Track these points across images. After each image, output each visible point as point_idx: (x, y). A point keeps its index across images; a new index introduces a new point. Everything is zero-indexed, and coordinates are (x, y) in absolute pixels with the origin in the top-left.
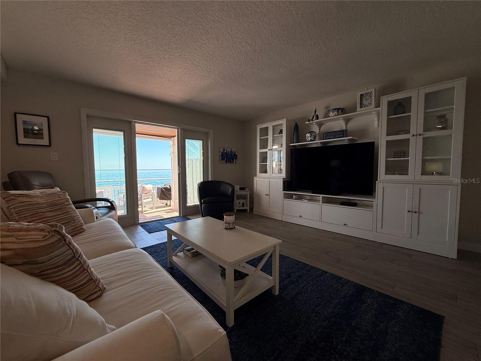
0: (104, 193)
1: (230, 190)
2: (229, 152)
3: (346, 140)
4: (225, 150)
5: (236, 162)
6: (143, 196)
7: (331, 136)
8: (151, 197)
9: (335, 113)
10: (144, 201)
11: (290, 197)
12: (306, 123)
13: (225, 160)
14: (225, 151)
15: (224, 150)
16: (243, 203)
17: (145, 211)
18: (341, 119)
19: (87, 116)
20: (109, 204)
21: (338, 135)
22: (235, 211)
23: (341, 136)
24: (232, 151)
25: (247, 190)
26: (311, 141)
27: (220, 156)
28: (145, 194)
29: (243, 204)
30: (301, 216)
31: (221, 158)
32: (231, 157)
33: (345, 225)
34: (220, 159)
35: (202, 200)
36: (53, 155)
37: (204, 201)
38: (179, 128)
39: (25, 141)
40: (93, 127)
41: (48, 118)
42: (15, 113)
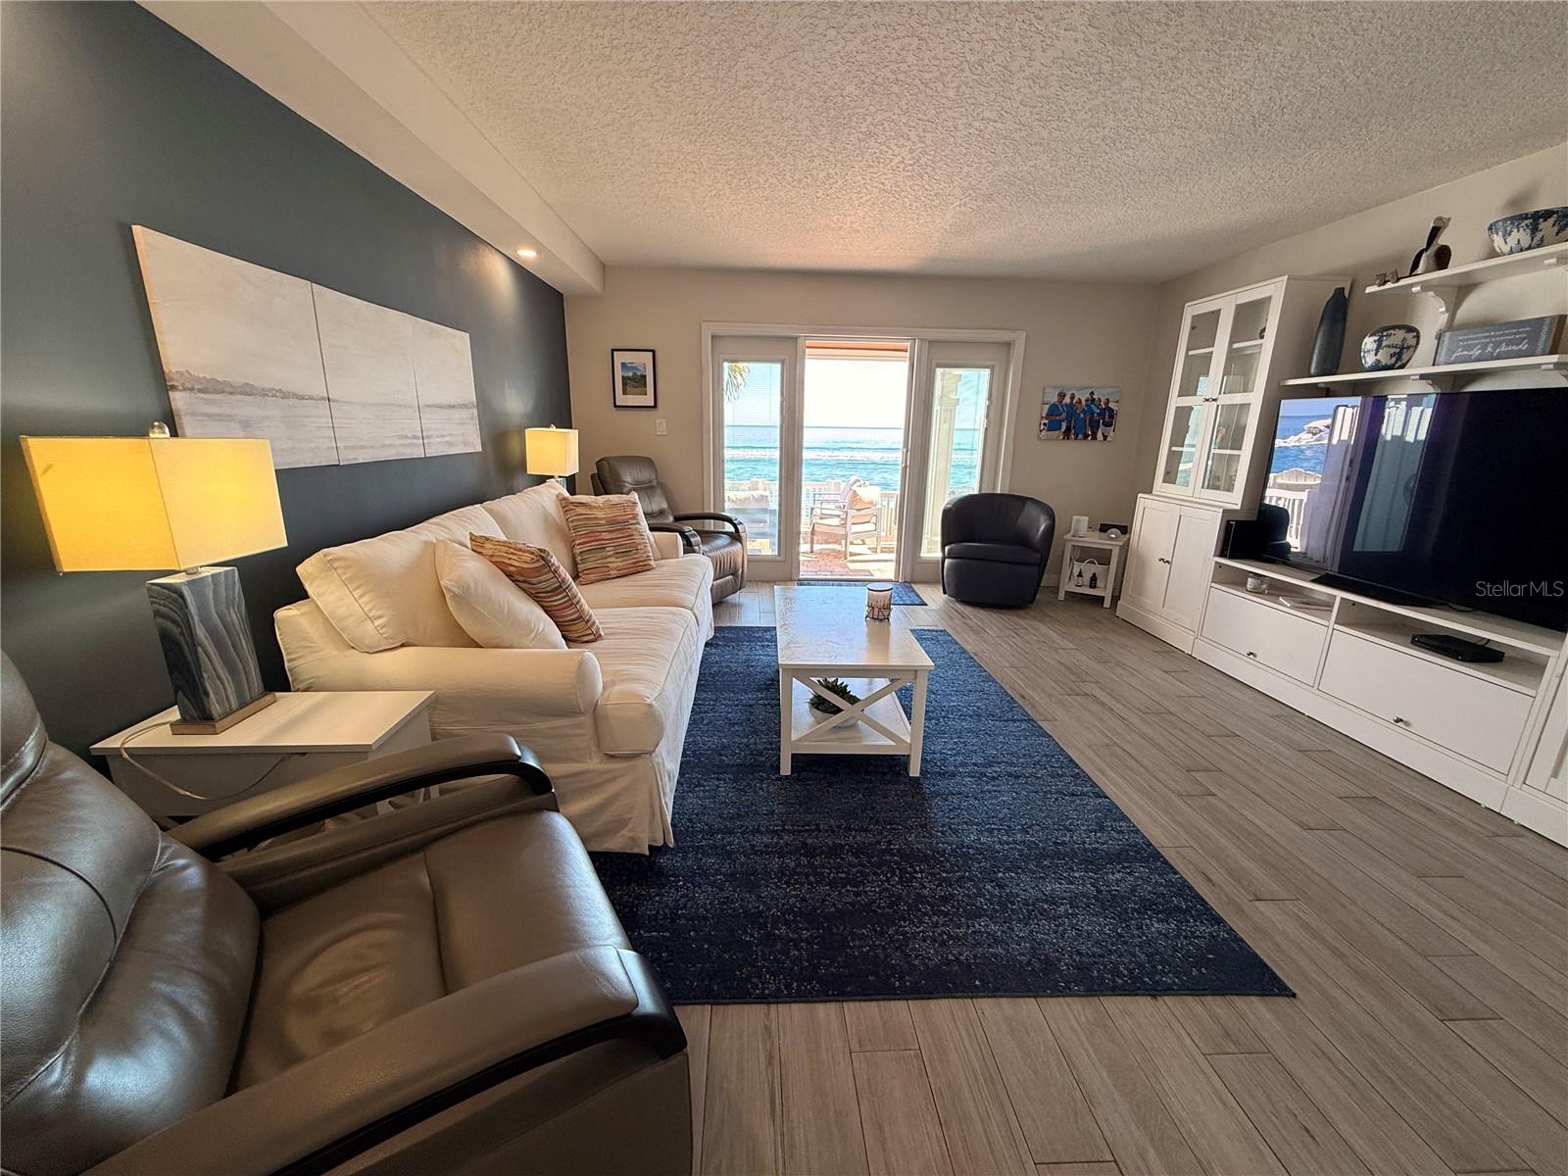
0: (769, 498)
1: (1042, 528)
2: (1084, 403)
3: (1543, 367)
4: (1064, 396)
5: (1105, 438)
6: (849, 517)
7: (1470, 348)
8: (874, 520)
9: (1520, 235)
10: (855, 528)
11: (1238, 581)
12: (1369, 290)
13: (1063, 428)
14: (1067, 400)
15: (1062, 396)
16: (1094, 574)
17: (852, 555)
18: (1546, 262)
19: (712, 336)
20: (732, 529)
21: (1509, 343)
22: (1061, 596)
23: (1524, 346)
24: (1094, 399)
25: (1113, 536)
26: (1377, 367)
27: (1042, 417)
28: (858, 510)
29: (1094, 579)
30: (1255, 656)
31: (1045, 424)
32: (1088, 419)
33: (1400, 724)
34: (1042, 427)
35: (947, 548)
36: (659, 424)
37: (949, 550)
38: (915, 339)
39: (624, 400)
40: (725, 361)
41: (653, 352)
42: (612, 350)
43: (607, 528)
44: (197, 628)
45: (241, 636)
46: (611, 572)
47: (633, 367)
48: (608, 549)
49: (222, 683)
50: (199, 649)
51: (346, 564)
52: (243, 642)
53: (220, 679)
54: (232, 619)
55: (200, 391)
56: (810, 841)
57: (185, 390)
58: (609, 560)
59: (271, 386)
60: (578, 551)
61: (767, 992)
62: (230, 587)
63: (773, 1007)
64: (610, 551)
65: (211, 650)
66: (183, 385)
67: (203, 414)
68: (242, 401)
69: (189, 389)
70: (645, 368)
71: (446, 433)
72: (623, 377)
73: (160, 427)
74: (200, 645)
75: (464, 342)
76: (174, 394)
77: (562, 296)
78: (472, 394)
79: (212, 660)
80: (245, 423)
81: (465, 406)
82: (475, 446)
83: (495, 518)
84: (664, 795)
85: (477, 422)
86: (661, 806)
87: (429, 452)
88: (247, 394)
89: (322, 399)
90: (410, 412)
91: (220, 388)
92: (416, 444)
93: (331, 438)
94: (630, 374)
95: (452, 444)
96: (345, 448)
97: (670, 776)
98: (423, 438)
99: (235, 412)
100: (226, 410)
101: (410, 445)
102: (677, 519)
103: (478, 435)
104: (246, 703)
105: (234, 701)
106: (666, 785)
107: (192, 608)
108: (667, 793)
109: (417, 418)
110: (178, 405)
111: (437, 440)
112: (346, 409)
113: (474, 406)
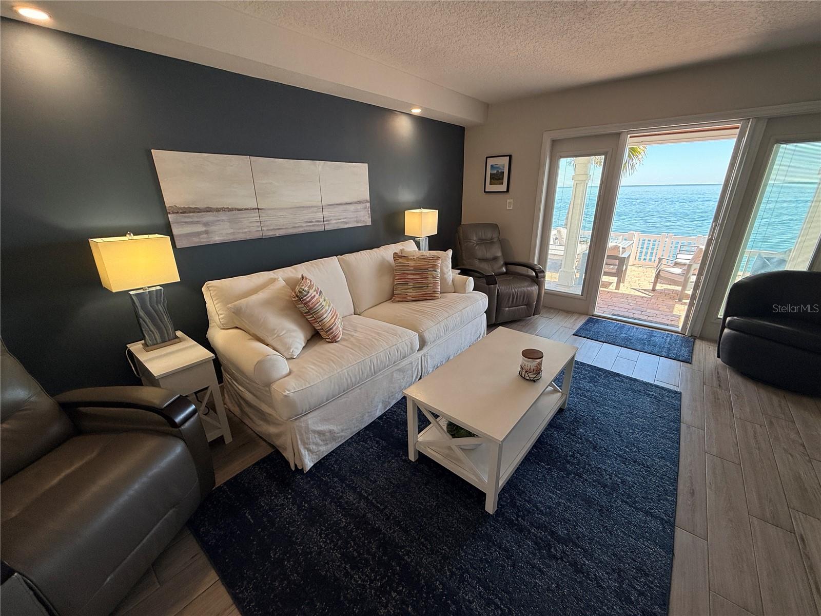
19: (551, 141)
20: (534, 275)
35: (728, 319)
36: (509, 203)
37: (729, 321)
38: (749, 119)
39: (490, 188)
40: (561, 157)
41: (510, 156)
42: (487, 158)
43: (413, 272)
44: (140, 311)
45: (164, 315)
46: (408, 298)
47: (497, 168)
48: (409, 284)
49: (153, 333)
50: (141, 319)
51: (215, 289)
52: (165, 317)
53: (151, 331)
54: (159, 308)
55: (181, 213)
56: (369, 515)
57: (173, 213)
58: (408, 291)
59: (222, 207)
60: (395, 283)
61: (240, 595)
62: (159, 295)
63: (234, 606)
64: (411, 285)
65: (147, 320)
66: (172, 211)
67: (182, 222)
68: (205, 215)
69: (176, 213)
70: (504, 167)
71: (342, 217)
72: (491, 174)
73: (130, 234)
74: (141, 318)
75: (363, 169)
76: (169, 215)
77: (464, 128)
78: (367, 196)
79: (148, 324)
80: (206, 224)
81: (360, 202)
82: (366, 222)
83: (342, 264)
84: (304, 444)
85: (369, 209)
86: (298, 449)
87: (328, 228)
88: (208, 211)
89: (254, 209)
90: (315, 209)
91: (192, 210)
92: (318, 225)
93: (258, 226)
94: (495, 172)
95: (346, 223)
96: (268, 230)
97: (320, 433)
98: (324, 221)
99: (201, 219)
100: (196, 220)
101: (313, 225)
102: (506, 264)
103: (369, 217)
104: (167, 340)
105: (159, 340)
106: (308, 439)
107: (137, 304)
108: (310, 442)
109: (320, 212)
110: (170, 219)
111: (335, 221)
112: (270, 212)
113: (367, 202)
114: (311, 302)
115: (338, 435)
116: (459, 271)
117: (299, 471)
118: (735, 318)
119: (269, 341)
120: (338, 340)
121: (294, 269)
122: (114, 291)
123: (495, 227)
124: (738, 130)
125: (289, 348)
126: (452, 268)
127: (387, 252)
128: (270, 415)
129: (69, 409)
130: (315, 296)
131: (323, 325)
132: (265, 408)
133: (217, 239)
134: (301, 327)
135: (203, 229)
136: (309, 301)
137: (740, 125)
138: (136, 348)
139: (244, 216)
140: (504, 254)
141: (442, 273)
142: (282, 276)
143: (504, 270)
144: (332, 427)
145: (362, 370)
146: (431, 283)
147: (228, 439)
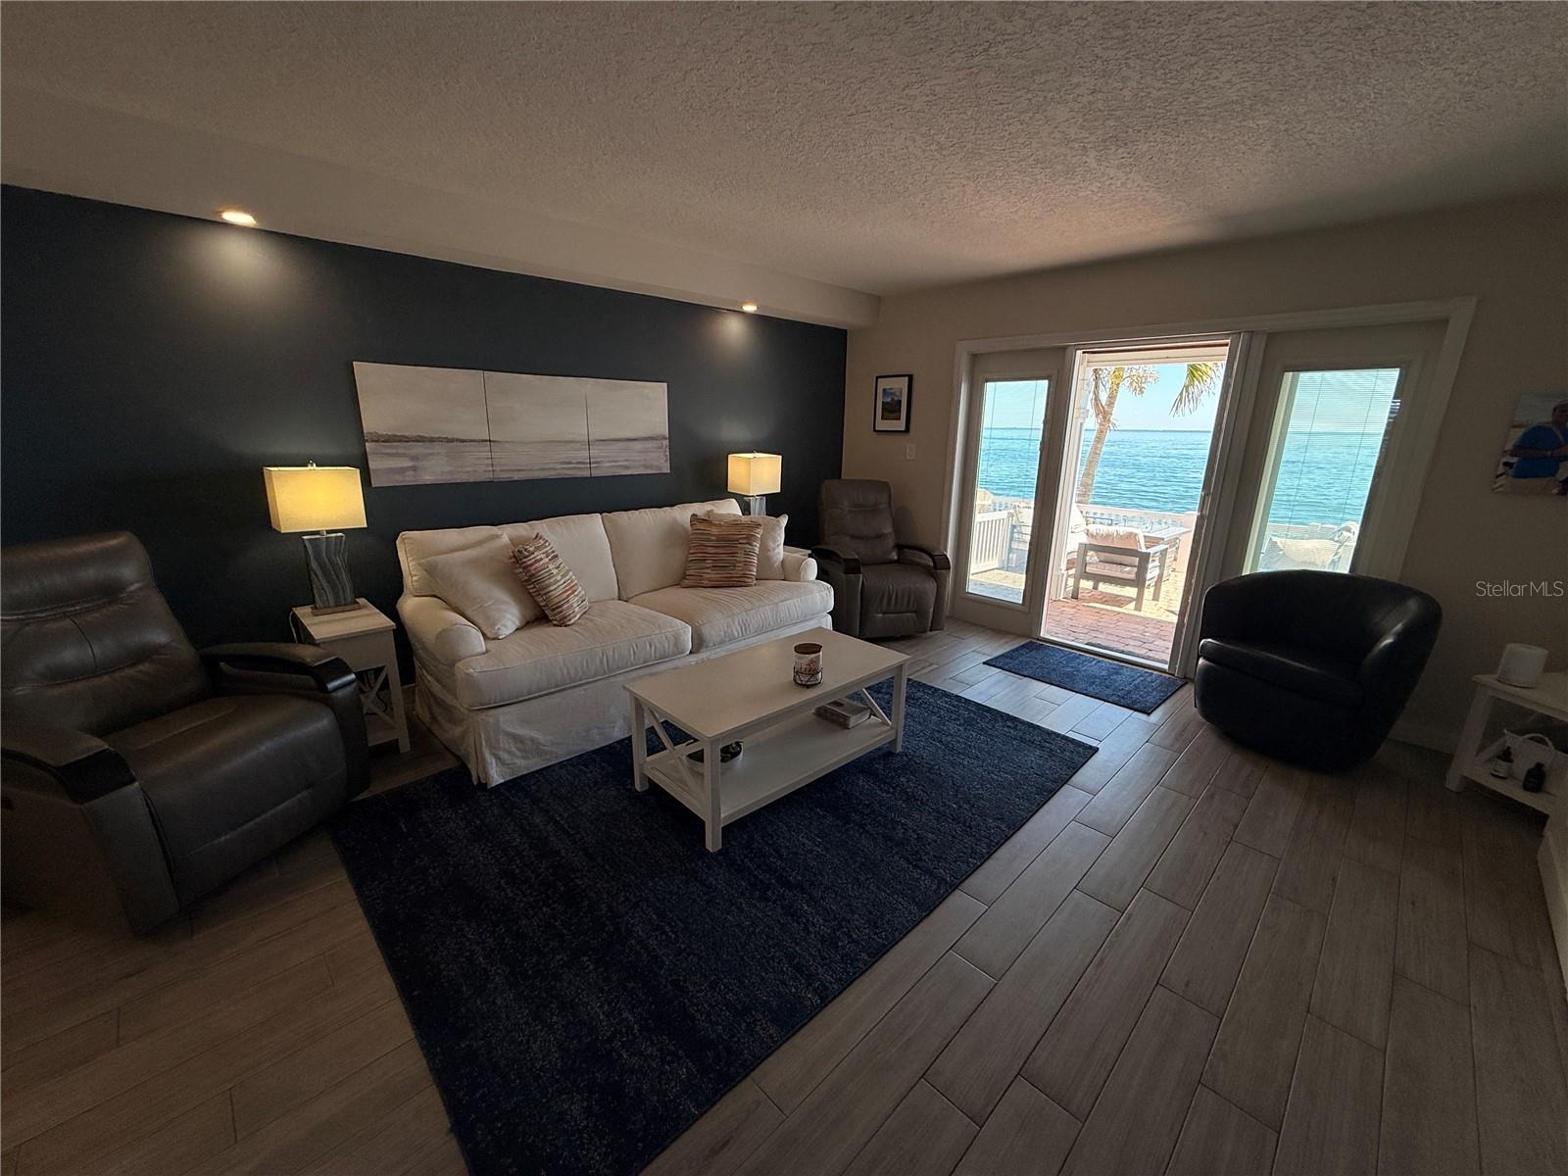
13: (1562, 474)
16: (1540, 766)
19: (971, 356)
20: (931, 563)
27: (1504, 452)
29: (1536, 772)
31: (1508, 464)
34: (1502, 470)
36: (909, 448)
38: (1240, 333)
39: (882, 425)
40: (987, 381)
41: (911, 378)
42: (877, 378)
43: (716, 544)
44: (312, 562)
45: (343, 572)
46: (704, 582)
47: (892, 394)
48: (707, 561)
49: (325, 593)
50: (312, 573)
51: (412, 541)
52: (344, 575)
53: (324, 590)
54: (337, 562)
55: (383, 442)
57: (372, 441)
58: (704, 571)
59: (439, 436)
60: (689, 558)
62: (339, 544)
64: (709, 562)
65: (320, 575)
66: (371, 439)
67: (382, 454)
68: (415, 445)
69: (376, 441)
70: (901, 393)
71: (620, 459)
72: (883, 402)
73: (312, 464)
74: (313, 571)
75: (659, 392)
76: (367, 444)
77: (846, 331)
78: (662, 427)
79: (320, 581)
80: (414, 458)
81: (652, 438)
82: (660, 468)
83: (607, 525)
84: (492, 747)
85: (668, 450)
86: (482, 753)
87: (596, 473)
88: (418, 441)
89: (483, 441)
90: (577, 446)
91: (398, 439)
92: (581, 468)
93: (487, 465)
94: (889, 400)
95: (627, 468)
96: (502, 471)
97: (516, 738)
98: (590, 463)
99: (407, 452)
100: (401, 451)
101: (574, 468)
102: (899, 547)
103: (666, 461)
104: (342, 604)
105: (332, 604)
106: (498, 741)
107: (310, 551)
108: (500, 747)
109: (585, 449)
110: (368, 450)
111: (608, 464)
112: (507, 445)
113: (666, 439)
114: (533, 567)
115: (546, 748)
116: (810, 552)
117: (483, 786)
118: (1210, 640)
119: (468, 612)
120: (569, 623)
121: (530, 526)
122: (283, 532)
123: (884, 486)
124: (1228, 348)
125: (493, 625)
126: (785, 544)
127: (683, 514)
128: (455, 707)
129: (209, 663)
130: (541, 559)
131: (548, 600)
132: (449, 699)
133: (427, 478)
134: (518, 600)
135: (411, 464)
136: (532, 565)
137: (1229, 341)
138: (303, 613)
139: (468, 449)
140: (897, 531)
141: (764, 548)
142: (506, 534)
143: (894, 556)
144: (535, 734)
145: (587, 662)
146: (740, 562)
147: (405, 746)
